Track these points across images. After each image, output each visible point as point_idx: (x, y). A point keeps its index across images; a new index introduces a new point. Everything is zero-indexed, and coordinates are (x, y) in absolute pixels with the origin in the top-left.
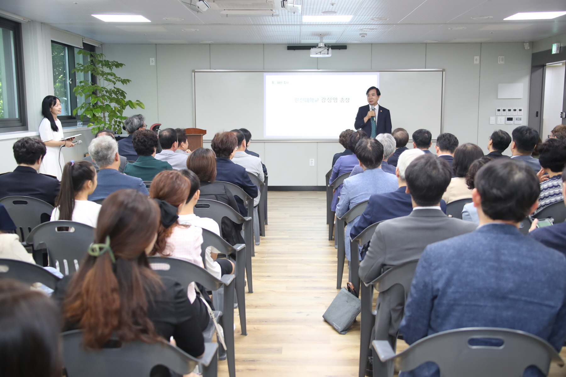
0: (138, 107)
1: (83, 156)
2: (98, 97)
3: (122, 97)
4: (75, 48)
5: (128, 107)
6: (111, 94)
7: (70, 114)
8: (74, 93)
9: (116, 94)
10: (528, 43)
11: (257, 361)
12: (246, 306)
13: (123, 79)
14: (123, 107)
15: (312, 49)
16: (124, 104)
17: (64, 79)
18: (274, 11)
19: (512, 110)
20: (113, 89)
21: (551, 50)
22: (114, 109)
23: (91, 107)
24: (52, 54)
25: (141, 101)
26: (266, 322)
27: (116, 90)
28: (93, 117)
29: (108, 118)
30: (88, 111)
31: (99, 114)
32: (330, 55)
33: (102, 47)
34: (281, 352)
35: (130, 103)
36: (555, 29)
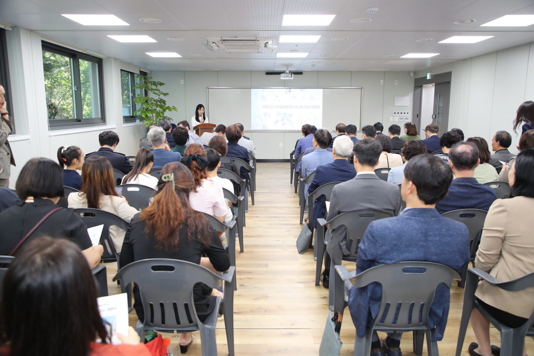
0: (173, 110)
1: (140, 141)
2: (149, 104)
3: (164, 104)
4: (135, 74)
5: (167, 110)
6: (157, 102)
7: (132, 115)
8: (135, 101)
9: (160, 102)
10: (412, 73)
11: (253, 272)
12: (243, 236)
13: (164, 93)
14: (164, 111)
15: (281, 74)
16: (165, 109)
17: (128, 93)
18: (259, 49)
19: (403, 113)
20: (158, 99)
21: (426, 77)
22: (158, 112)
23: (145, 110)
24: (121, 78)
25: (175, 107)
26: (257, 246)
27: (160, 100)
28: (146, 117)
29: (155, 117)
30: (143, 112)
31: (149, 115)
32: (292, 78)
33: (151, 73)
34: (268, 267)
35: (168, 108)
36: (429, 65)
